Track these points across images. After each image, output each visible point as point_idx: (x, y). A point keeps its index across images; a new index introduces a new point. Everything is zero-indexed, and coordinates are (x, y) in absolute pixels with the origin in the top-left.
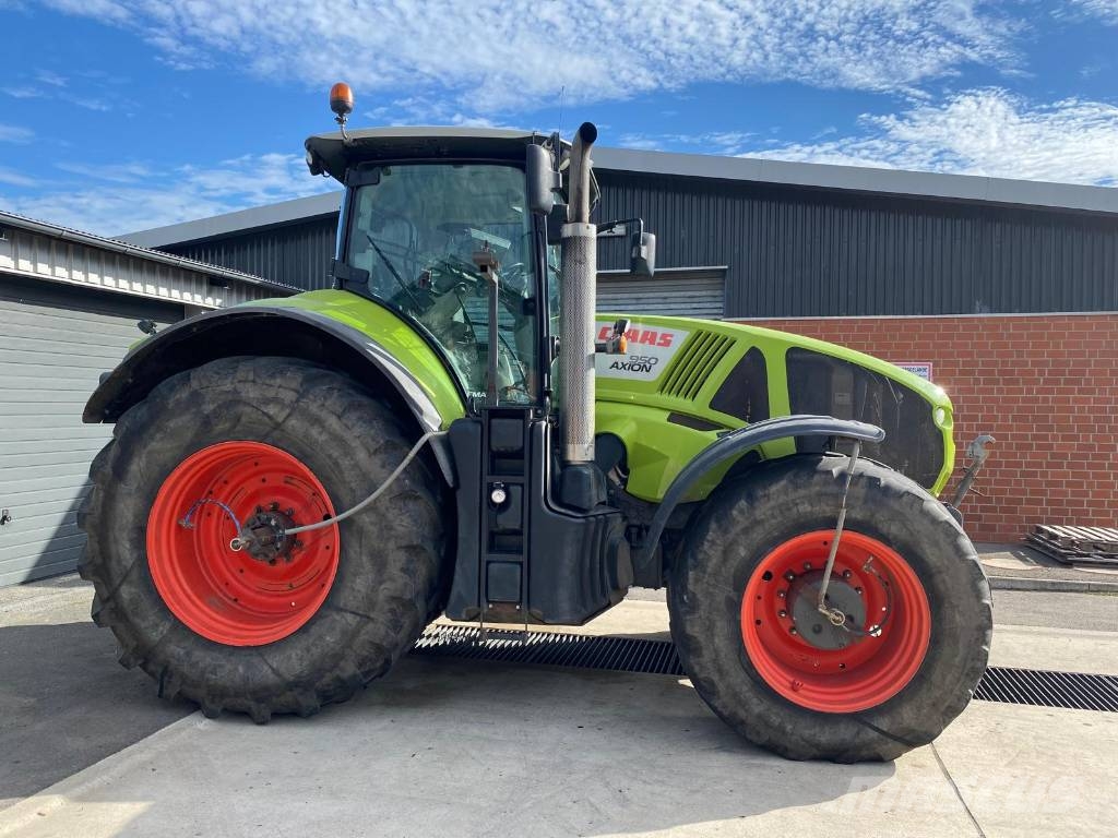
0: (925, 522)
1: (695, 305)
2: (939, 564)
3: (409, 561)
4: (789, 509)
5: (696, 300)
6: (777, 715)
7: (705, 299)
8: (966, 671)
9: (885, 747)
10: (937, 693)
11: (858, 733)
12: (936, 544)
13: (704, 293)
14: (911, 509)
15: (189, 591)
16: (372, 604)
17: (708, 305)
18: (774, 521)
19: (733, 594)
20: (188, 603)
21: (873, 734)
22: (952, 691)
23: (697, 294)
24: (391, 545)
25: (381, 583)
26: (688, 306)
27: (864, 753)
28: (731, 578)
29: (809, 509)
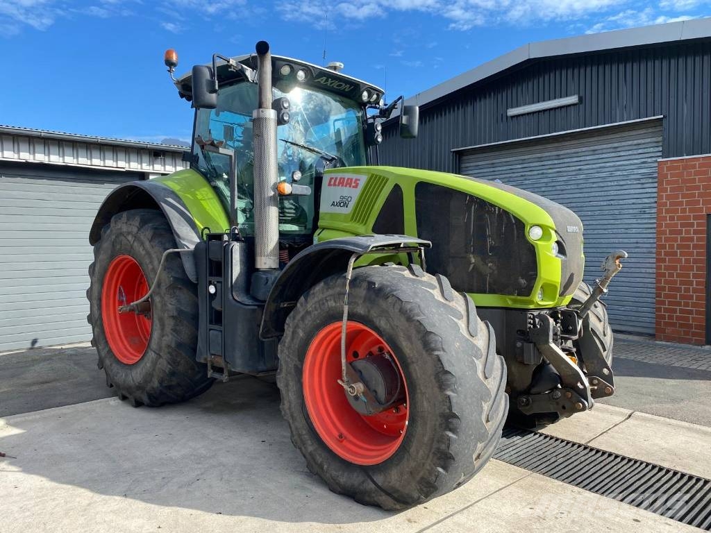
0: (403, 319)
1: (640, 151)
2: (411, 355)
3: (176, 325)
4: (323, 304)
6: (320, 455)
7: (650, 145)
8: (433, 451)
9: (380, 498)
10: (413, 464)
11: (363, 482)
12: (409, 338)
13: (649, 140)
14: (393, 308)
15: (122, 334)
16: (160, 348)
17: (652, 150)
18: (316, 312)
19: (298, 363)
20: (118, 338)
21: (372, 486)
22: (424, 464)
23: (643, 141)
24: (166, 315)
25: (163, 336)
26: (635, 152)
27: (367, 499)
28: (297, 350)
29: (334, 304)
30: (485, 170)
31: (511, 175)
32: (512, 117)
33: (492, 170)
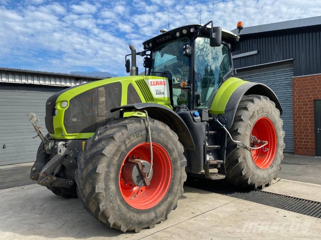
1: (285, 74)
5: (285, 72)
7: (289, 71)
23: (286, 69)
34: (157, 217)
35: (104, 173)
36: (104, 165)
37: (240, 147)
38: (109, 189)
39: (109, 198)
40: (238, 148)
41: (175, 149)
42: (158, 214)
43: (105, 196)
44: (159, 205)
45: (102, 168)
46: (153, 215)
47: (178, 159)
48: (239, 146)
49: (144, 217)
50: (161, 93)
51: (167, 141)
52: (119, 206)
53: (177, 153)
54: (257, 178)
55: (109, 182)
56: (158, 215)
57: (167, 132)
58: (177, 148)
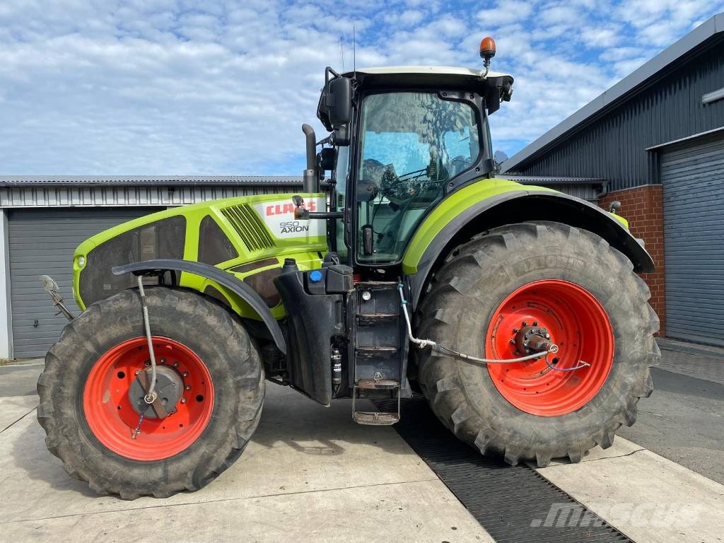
30: (687, 169)
31: (716, 172)
32: (710, 103)
33: (694, 167)
34: (166, 479)
35: (52, 386)
36: (52, 372)
37: (441, 355)
38: (62, 414)
39: (63, 429)
40: (437, 358)
41: (219, 352)
42: (169, 474)
43: (55, 425)
44: (177, 458)
45: (48, 377)
46: (158, 473)
47: (229, 374)
48: (438, 352)
49: (137, 474)
50: (299, 229)
51: (197, 336)
52: (82, 446)
53: (224, 361)
54: (512, 437)
55: (61, 402)
56: (171, 475)
57: (200, 317)
58: (225, 352)
